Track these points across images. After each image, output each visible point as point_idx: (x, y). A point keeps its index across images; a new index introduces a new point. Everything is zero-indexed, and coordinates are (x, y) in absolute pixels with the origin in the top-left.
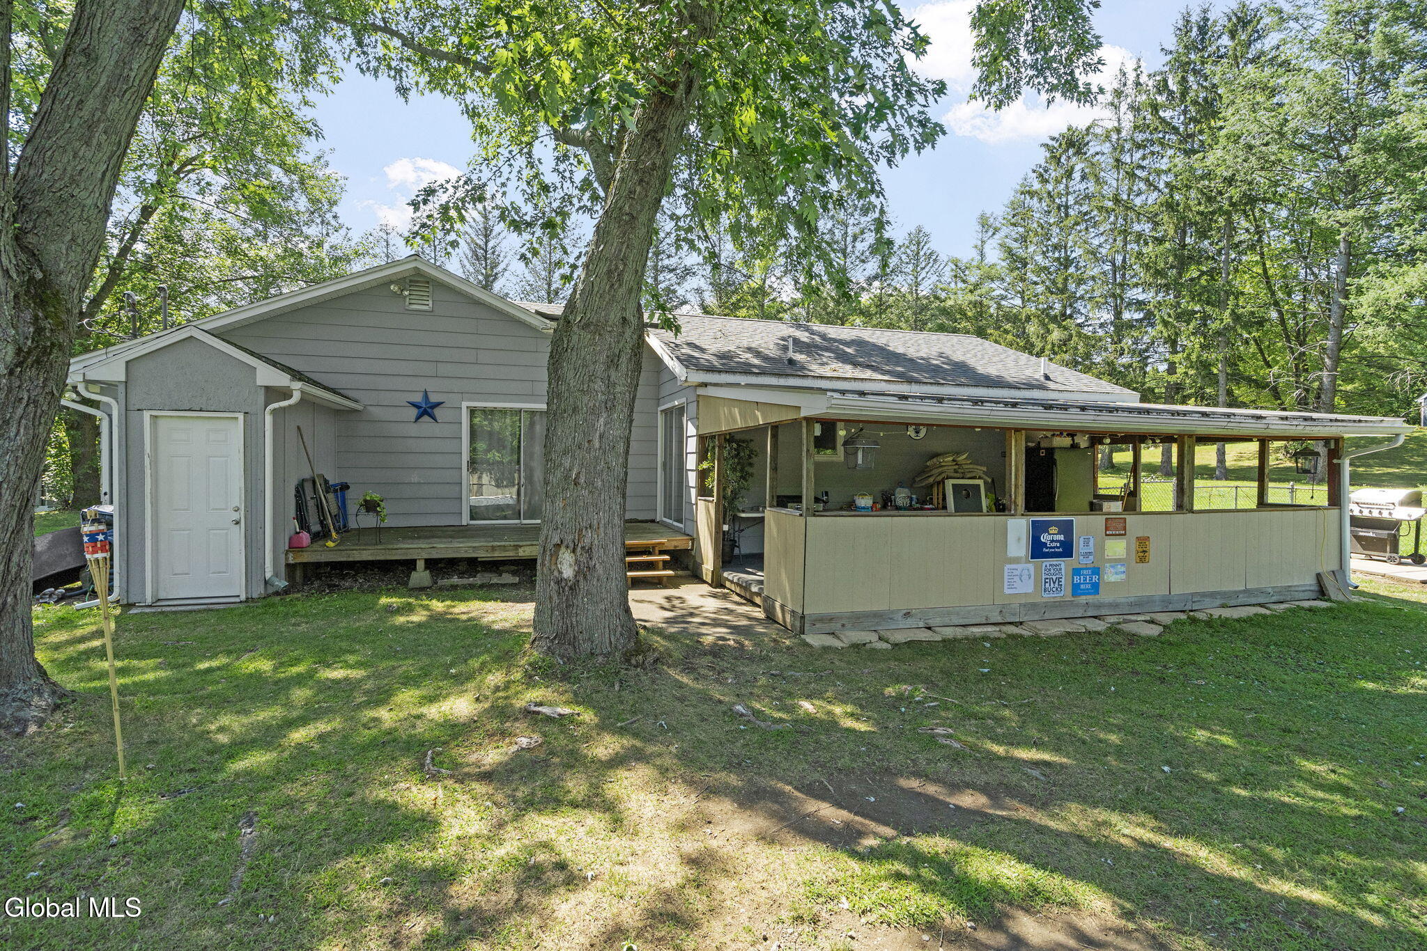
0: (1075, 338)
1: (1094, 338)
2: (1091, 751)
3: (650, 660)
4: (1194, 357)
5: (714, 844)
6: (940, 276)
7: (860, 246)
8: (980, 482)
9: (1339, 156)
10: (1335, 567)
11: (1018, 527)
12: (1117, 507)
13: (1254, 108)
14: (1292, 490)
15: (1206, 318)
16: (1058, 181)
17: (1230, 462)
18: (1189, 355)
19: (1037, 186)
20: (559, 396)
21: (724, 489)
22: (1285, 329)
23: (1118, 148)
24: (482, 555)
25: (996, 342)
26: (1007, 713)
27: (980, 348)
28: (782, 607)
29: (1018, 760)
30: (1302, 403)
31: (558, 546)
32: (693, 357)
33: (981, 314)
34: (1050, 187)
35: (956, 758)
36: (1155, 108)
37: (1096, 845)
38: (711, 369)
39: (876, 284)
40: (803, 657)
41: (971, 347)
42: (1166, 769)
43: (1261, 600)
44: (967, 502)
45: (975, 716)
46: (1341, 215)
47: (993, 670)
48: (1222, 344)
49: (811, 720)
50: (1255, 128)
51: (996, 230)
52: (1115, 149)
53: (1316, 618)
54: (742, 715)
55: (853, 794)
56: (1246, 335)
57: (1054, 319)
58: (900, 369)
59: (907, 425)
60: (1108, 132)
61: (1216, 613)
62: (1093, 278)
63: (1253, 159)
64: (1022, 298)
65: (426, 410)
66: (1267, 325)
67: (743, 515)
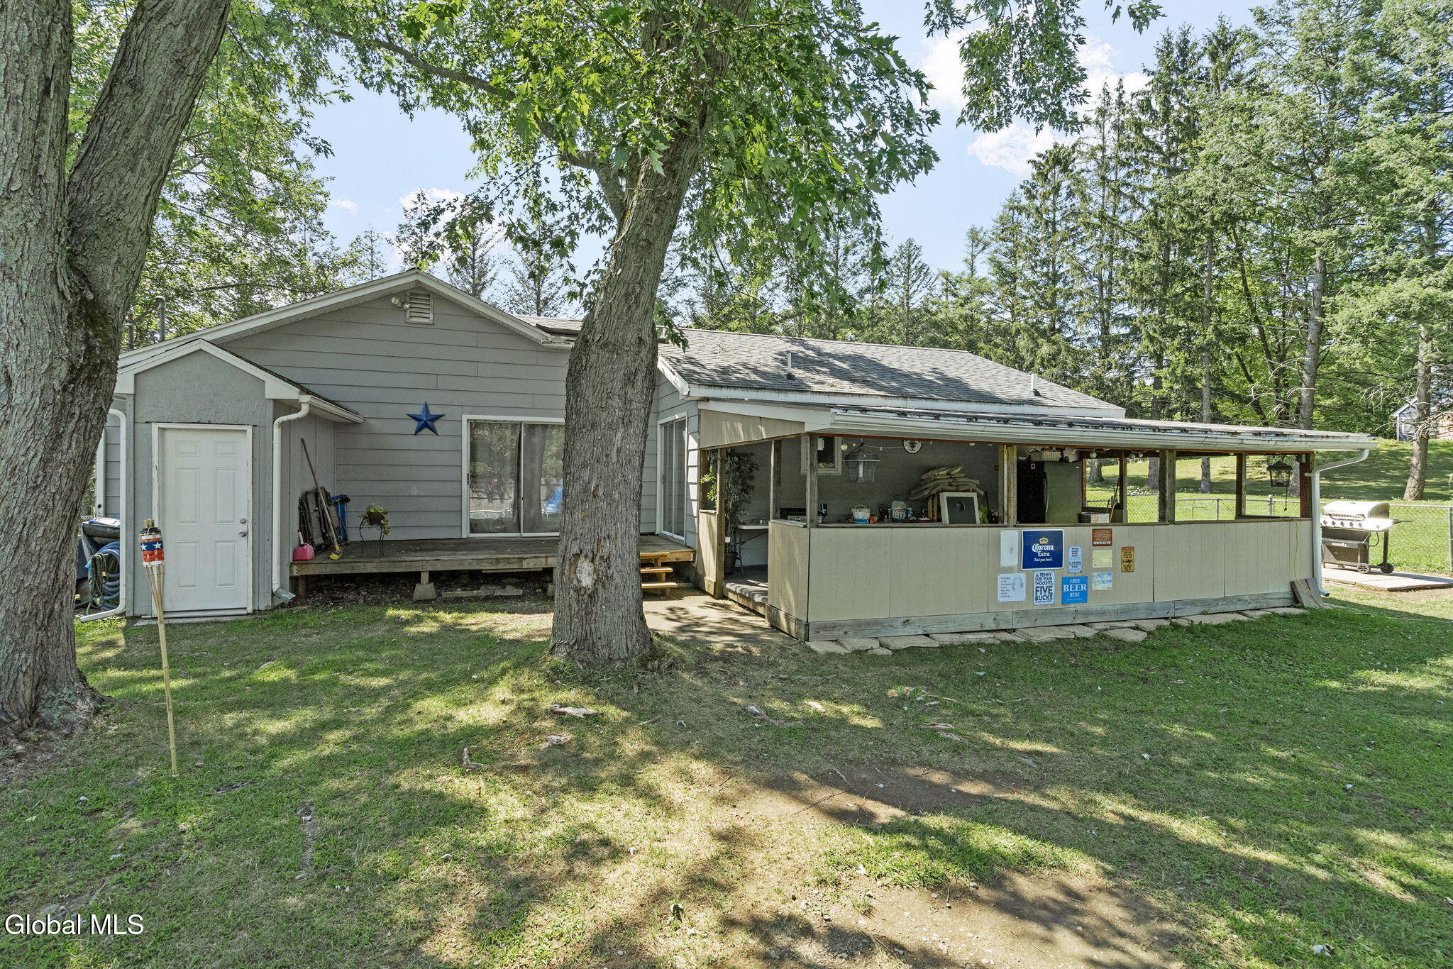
0: (1063, 353)
1: (1083, 353)
2: (1079, 741)
3: (665, 665)
4: (1178, 372)
5: (741, 823)
6: (931, 289)
7: (852, 259)
8: (974, 495)
9: (1313, 178)
10: (1307, 575)
11: (1010, 538)
12: (1104, 518)
13: (1232, 130)
14: (1271, 503)
15: (1190, 333)
16: (1045, 198)
17: (1215, 475)
18: (1174, 370)
19: (1024, 202)
20: (578, 412)
21: (726, 502)
22: (1266, 345)
23: (1104, 166)
24: (486, 567)
25: (987, 356)
26: (1002, 710)
27: (972, 363)
28: (787, 615)
29: (1013, 750)
30: (1283, 417)
31: (577, 556)
32: (695, 372)
33: (971, 327)
34: (1037, 203)
35: (956, 749)
36: (1139, 126)
37: (1082, 820)
38: (712, 385)
39: (868, 296)
40: (809, 663)
41: (963, 362)
42: (1146, 756)
43: (1239, 607)
44: (961, 513)
45: (972, 713)
46: (1316, 235)
47: (989, 673)
48: (1206, 359)
49: (821, 718)
50: (1232, 150)
51: (986, 245)
52: (1100, 167)
53: (1290, 624)
54: (756, 714)
55: (864, 782)
56: (1228, 351)
57: (1043, 333)
58: (894, 384)
59: (903, 440)
60: (1093, 149)
61: (1197, 620)
62: (1081, 293)
63: (1232, 180)
64: (1012, 312)
65: (426, 423)
66: (1249, 341)
67: (745, 527)
